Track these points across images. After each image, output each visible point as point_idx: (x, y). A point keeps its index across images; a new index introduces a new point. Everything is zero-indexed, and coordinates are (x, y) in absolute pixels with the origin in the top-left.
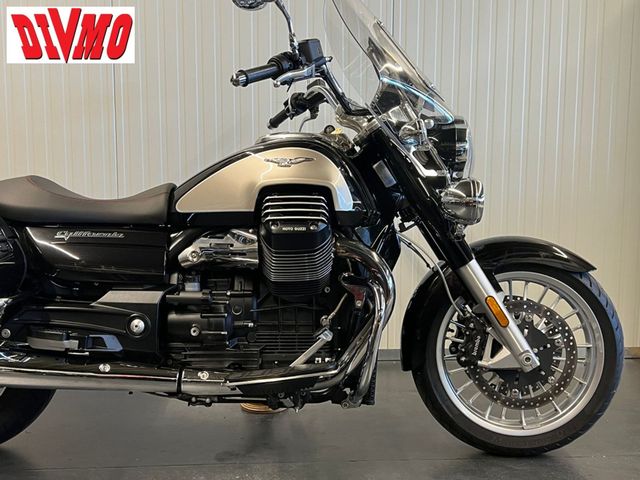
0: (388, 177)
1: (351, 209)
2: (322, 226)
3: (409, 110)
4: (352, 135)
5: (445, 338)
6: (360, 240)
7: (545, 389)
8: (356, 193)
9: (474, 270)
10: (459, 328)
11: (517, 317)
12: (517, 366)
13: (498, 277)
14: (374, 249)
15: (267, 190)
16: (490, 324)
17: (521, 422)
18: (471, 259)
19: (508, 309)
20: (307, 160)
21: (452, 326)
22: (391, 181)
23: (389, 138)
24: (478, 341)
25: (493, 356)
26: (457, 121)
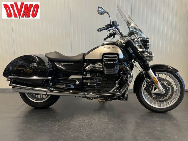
0: (131, 51)
1: (123, 58)
2: (117, 62)
3: (136, 36)
4: (123, 42)
5: (143, 86)
6: (125, 65)
7: (166, 98)
8: (124, 54)
9: (151, 72)
10: (146, 84)
11: (160, 82)
12: (160, 93)
13: (156, 73)
14: (128, 67)
15: (104, 54)
16: (154, 83)
17: (160, 105)
18: (150, 69)
19: (158, 80)
20: (113, 47)
21: (145, 84)
22: (132, 52)
23: (131, 42)
24: (151, 87)
25: (154, 90)
26: (147, 38)
